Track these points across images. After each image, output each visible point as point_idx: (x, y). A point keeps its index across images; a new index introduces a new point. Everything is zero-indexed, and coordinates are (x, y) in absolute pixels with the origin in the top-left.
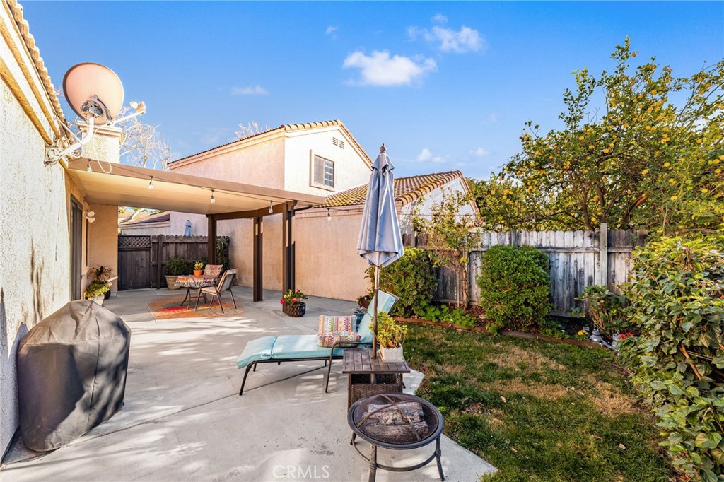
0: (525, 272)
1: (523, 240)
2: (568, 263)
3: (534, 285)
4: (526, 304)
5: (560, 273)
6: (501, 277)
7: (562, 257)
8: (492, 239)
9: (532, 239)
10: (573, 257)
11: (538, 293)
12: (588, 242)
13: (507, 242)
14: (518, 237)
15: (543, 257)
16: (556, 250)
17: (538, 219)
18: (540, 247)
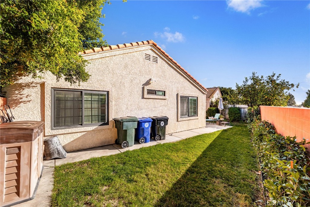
0: (236, 112)
1: (236, 106)
2: (244, 110)
3: (238, 114)
4: (236, 117)
5: (243, 112)
6: (232, 112)
7: (243, 109)
8: (230, 106)
9: (237, 106)
10: (245, 109)
11: (238, 115)
12: (247, 107)
13: (233, 107)
14: (235, 105)
15: (239, 109)
16: (242, 108)
17: (238, 102)
18: (239, 107)
